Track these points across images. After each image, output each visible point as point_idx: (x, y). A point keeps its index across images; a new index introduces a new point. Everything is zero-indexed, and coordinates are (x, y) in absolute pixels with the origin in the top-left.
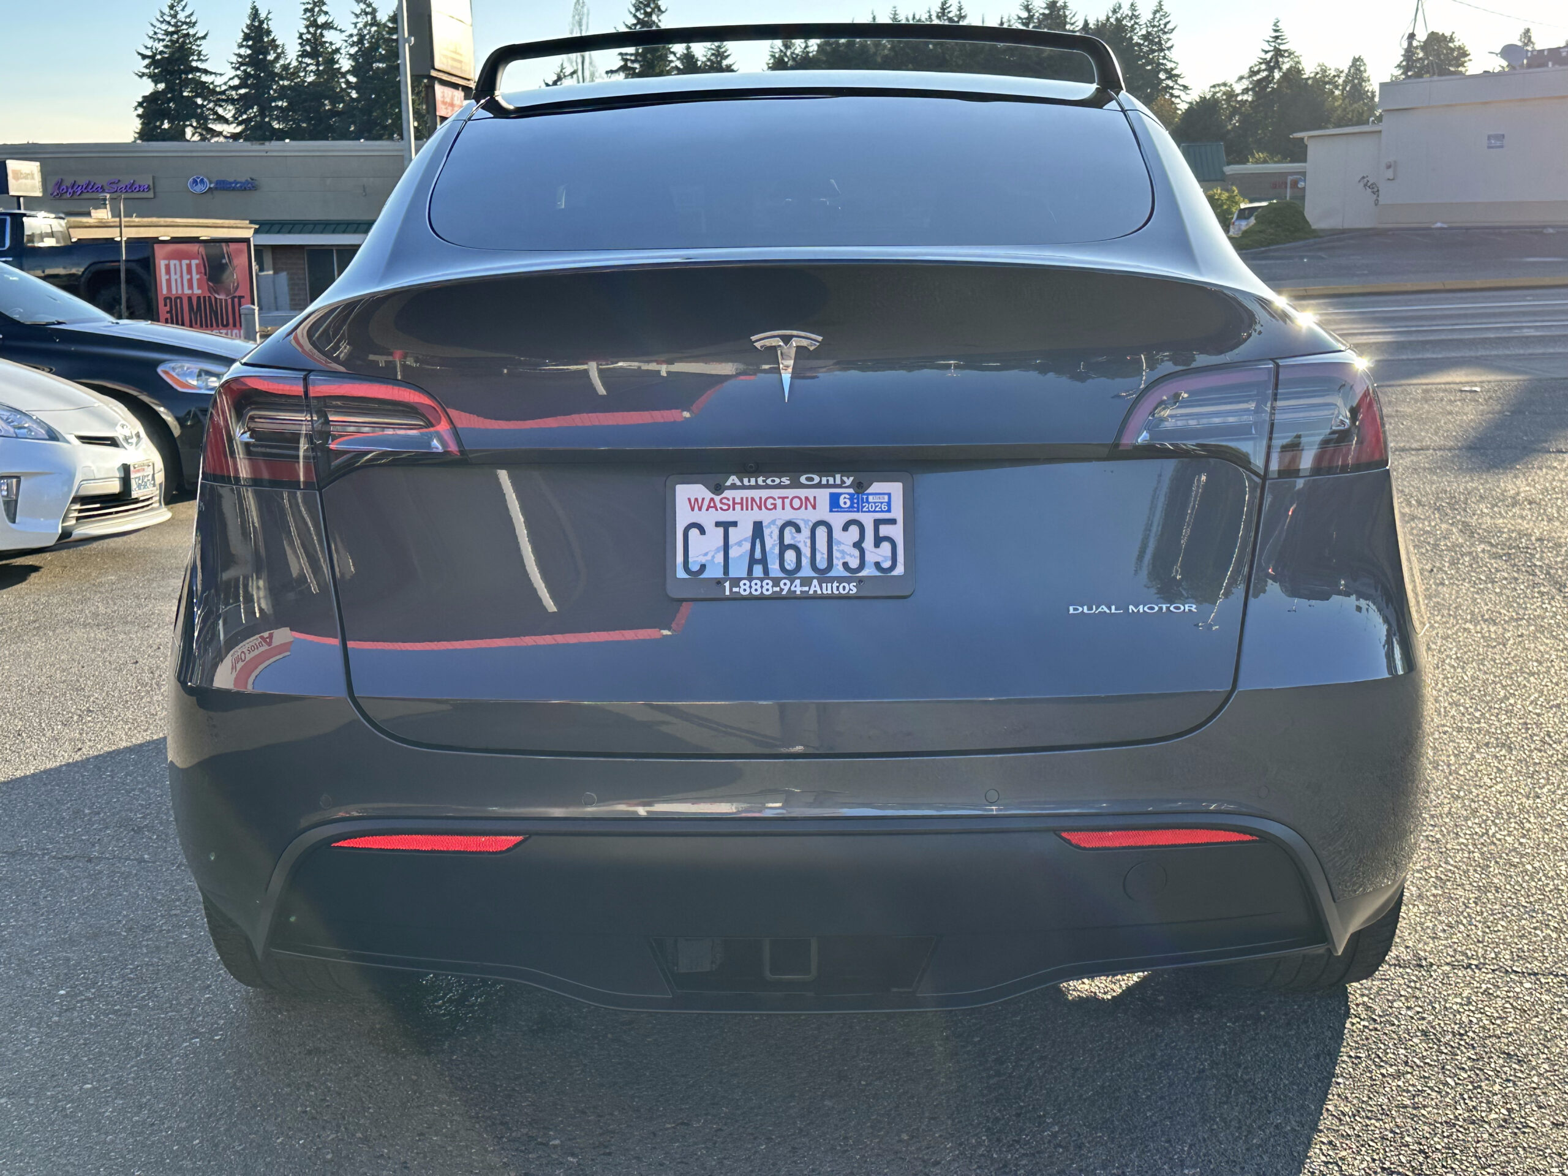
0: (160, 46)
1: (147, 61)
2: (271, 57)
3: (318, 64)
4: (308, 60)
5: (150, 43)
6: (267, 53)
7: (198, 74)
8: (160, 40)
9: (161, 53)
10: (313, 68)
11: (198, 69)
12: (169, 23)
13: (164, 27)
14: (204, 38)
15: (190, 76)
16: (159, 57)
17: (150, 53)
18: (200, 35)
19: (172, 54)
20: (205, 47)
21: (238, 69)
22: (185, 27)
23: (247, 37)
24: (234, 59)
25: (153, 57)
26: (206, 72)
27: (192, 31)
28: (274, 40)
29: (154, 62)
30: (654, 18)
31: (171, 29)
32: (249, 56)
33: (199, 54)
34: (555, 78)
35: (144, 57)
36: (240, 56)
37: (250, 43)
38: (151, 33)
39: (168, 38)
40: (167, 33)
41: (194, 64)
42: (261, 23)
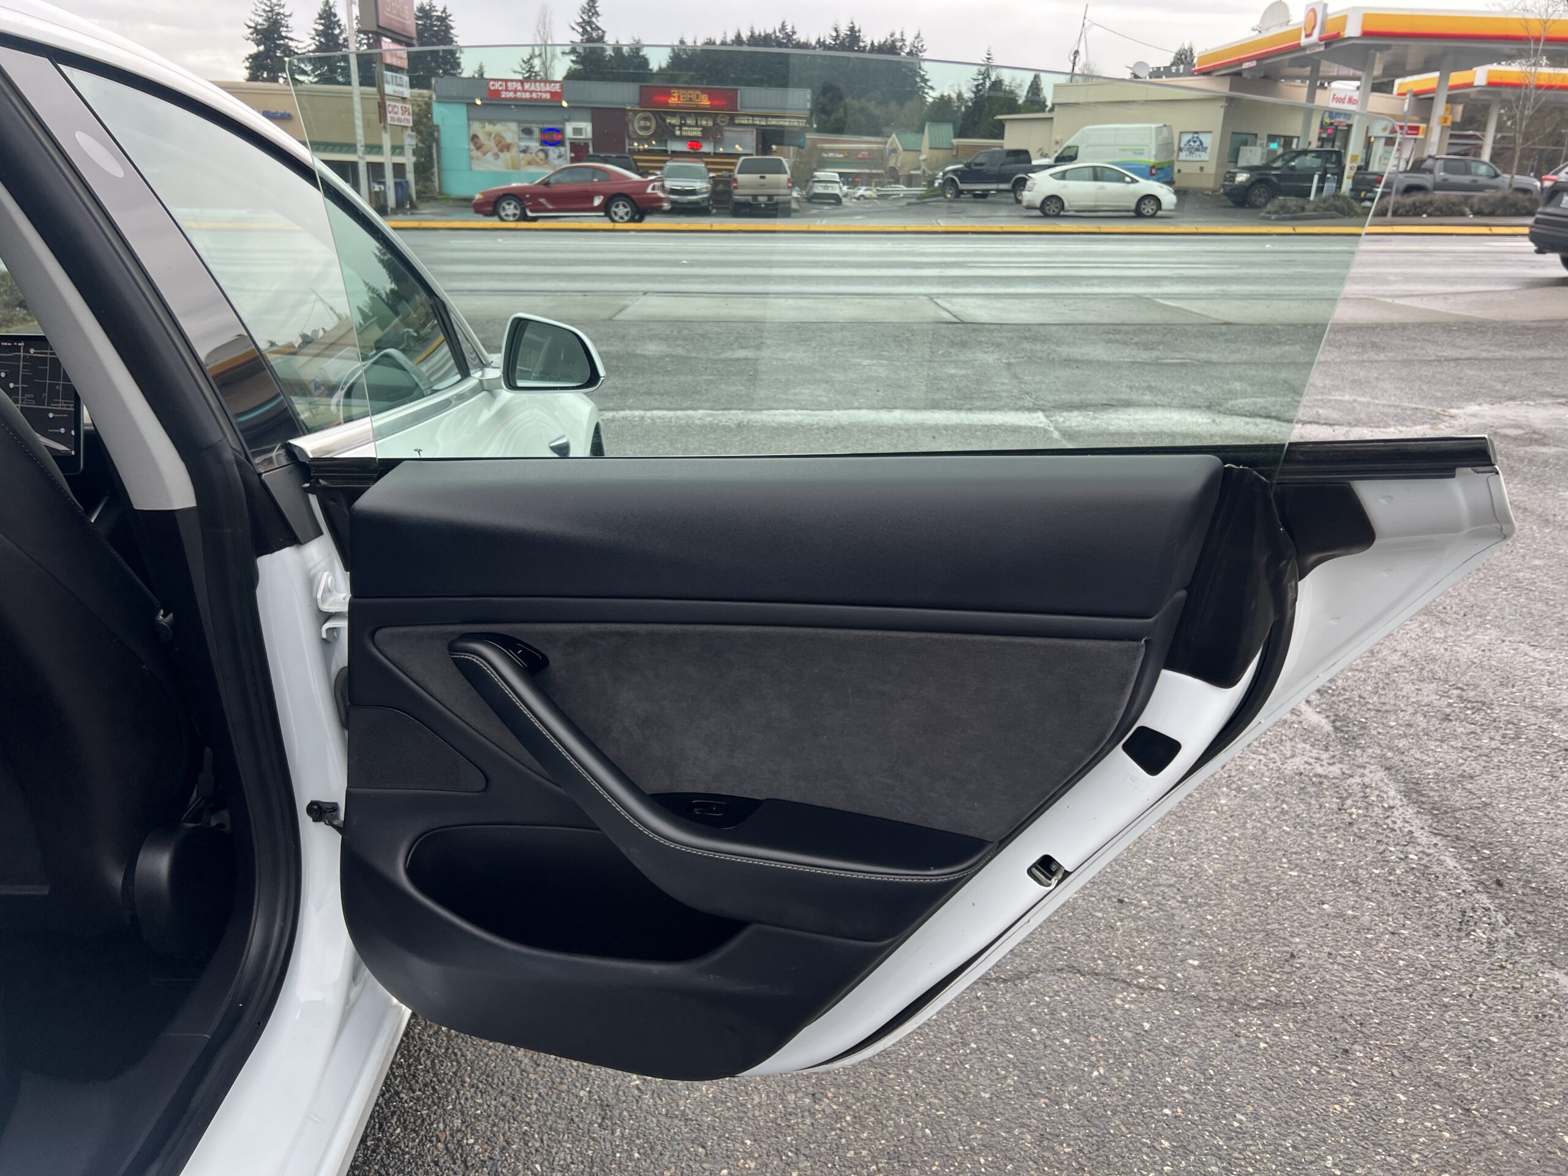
0: (260, 20)
1: (251, 30)
2: (337, 31)
3: (369, 39)
4: (362, 36)
5: (253, 17)
6: (335, 29)
7: (287, 40)
8: (260, 16)
9: (261, 25)
10: (365, 41)
11: (287, 38)
12: (266, 5)
13: (263, 6)
14: (290, 16)
15: (282, 42)
16: (259, 27)
17: (253, 25)
18: (287, 13)
19: (269, 26)
20: (290, 22)
21: (314, 39)
22: (277, 7)
23: (321, 17)
24: (314, 33)
25: (255, 28)
26: (291, 39)
27: (281, 11)
28: (339, 20)
29: (256, 31)
30: (594, 19)
31: (268, 9)
32: (322, 31)
33: (287, 27)
34: (529, 57)
35: (249, 27)
36: (316, 30)
37: (323, 21)
38: (254, 10)
39: (265, 15)
40: (264, 11)
41: (284, 34)
42: (330, 8)
